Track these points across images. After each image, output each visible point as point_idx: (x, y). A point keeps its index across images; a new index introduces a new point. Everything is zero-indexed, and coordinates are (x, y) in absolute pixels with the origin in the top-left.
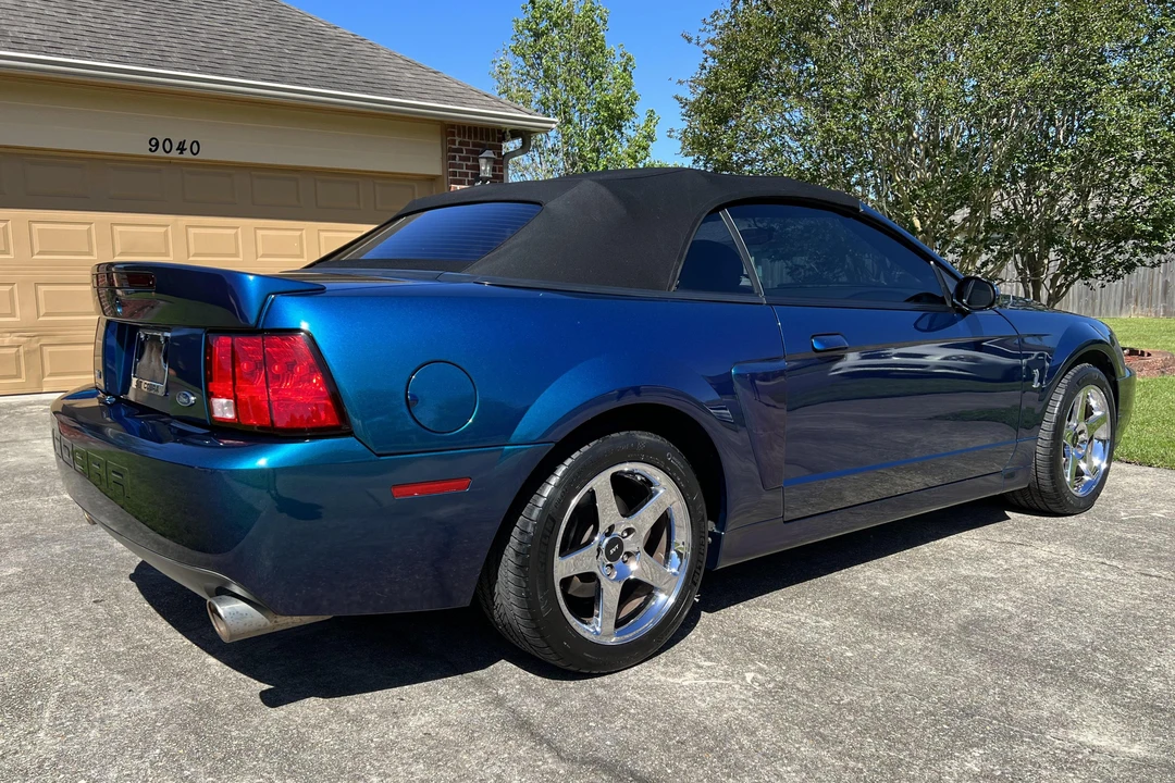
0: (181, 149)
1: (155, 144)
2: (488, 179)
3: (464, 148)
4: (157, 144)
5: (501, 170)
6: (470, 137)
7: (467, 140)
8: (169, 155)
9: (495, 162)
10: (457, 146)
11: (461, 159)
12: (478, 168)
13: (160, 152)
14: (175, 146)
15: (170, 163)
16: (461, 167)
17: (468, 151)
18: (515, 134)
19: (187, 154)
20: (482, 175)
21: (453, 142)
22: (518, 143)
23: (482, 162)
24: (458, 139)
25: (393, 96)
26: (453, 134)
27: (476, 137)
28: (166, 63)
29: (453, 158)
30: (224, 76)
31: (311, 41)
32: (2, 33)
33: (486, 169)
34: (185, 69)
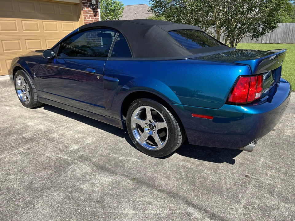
12: (91, 1)
33: (94, 2)
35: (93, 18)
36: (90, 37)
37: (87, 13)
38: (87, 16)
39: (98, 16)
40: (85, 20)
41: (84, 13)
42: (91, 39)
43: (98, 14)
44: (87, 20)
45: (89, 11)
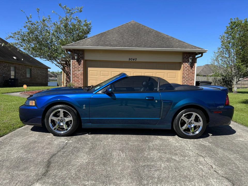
0: (134, 60)
1: (130, 59)
3: (187, 57)
5: (195, 60)
6: (188, 54)
9: (193, 59)
10: (185, 56)
11: (186, 59)
12: (189, 60)
14: (133, 59)
15: (132, 62)
16: (186, 60)
18: (199, 53)
21: (184, 56)
22: (200, 55)
23: (190, 59)
24: (185, 55)
25: (171, 48)
26: (184, 54)
27: (190, 54)
28: (132, 46)
29: (184, 59)
30: (140, 47)
31: (161, 39)
32: (110, 44)
33: (190, 61)
34: (134, 47)
35: (190, 71)
36: (185, 82)
37: (185, 68)
38: (185, 69)
39: (195, 69)
40: (183, 72)
41: (183, 68)
42: (185, 83)
43: (195, 68)
44: (185, 72)
45: (187, 66)
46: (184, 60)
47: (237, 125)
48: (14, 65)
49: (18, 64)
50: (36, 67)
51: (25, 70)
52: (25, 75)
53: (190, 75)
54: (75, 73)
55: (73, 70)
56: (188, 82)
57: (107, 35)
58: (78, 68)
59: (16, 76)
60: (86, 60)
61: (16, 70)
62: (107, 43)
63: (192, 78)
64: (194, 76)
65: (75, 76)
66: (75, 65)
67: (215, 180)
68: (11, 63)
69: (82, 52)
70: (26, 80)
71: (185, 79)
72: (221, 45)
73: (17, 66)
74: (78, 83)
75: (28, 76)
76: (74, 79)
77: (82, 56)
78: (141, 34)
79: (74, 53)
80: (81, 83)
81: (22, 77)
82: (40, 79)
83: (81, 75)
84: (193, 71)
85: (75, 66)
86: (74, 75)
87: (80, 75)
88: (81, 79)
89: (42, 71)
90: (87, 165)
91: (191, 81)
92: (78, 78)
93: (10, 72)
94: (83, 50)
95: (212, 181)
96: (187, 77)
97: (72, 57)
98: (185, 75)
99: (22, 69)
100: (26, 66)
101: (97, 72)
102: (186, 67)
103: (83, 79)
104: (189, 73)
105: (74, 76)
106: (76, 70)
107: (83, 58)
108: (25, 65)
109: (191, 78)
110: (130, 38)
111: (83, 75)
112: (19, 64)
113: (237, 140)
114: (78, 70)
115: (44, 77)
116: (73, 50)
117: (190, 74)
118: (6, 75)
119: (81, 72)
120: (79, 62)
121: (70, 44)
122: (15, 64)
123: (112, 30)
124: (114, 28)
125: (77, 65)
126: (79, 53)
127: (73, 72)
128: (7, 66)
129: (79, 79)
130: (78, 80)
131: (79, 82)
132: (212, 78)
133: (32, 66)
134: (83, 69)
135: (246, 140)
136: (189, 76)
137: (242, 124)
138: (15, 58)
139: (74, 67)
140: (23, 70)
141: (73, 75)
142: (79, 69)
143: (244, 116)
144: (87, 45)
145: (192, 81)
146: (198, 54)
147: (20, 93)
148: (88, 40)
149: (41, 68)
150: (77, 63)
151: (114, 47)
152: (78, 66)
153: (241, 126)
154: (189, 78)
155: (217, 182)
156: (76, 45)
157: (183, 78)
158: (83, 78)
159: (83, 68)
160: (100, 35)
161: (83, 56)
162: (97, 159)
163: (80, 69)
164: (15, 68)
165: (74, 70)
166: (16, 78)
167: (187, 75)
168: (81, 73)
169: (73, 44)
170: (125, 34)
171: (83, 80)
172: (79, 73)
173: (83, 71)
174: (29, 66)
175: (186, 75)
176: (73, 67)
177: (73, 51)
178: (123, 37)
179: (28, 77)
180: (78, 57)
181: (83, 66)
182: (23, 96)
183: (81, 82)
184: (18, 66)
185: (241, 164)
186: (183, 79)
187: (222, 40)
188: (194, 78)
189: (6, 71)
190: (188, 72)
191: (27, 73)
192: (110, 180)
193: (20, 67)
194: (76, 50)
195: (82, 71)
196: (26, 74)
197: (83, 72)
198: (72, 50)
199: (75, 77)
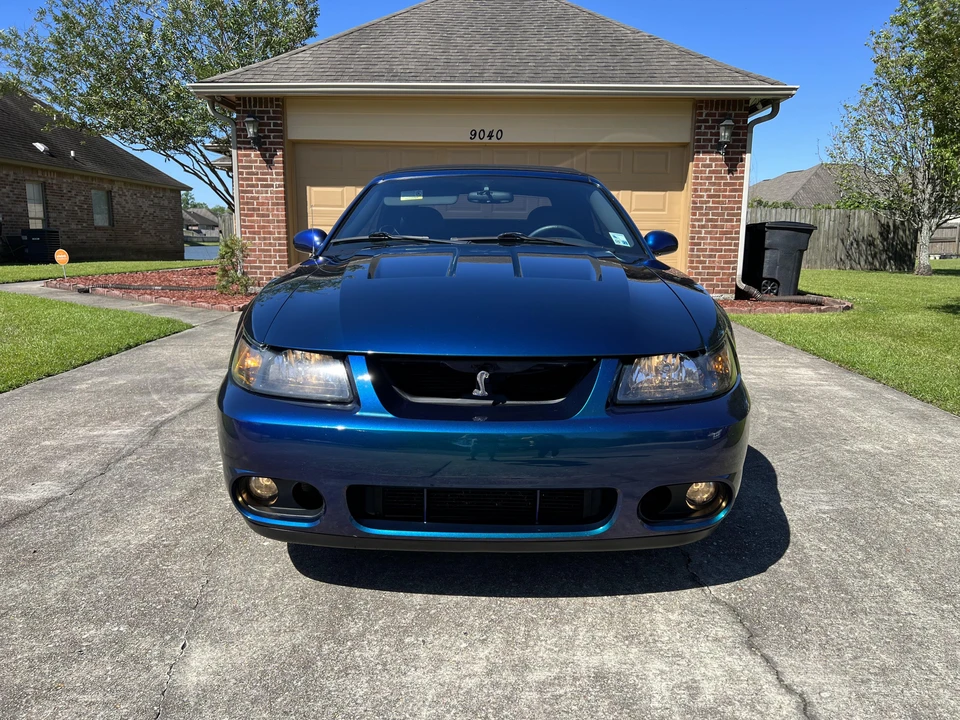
0: (490, 136)
1: (474, 134)
2: (725, 143)
3: (710, 119)
4: (475, 134)
5: (745, 134)
6: (717, 109)
7: (714, 111)
8: (483, 141)
9: (737, 128)
10: (704, 117)
11: (706, 128)
12: (718, 134)
13: (477, 140)
14: (487, 134)
15: (485, 146)
16: (705, 134)
17: (713, 121)
18: (765, 103)
19: (494, 140)
20: (722, 140)
21: (701, 114)
22: (769, 111)
23: (722, 129)
24: (705, 112)
25: (645, 82)
26: (701, 108)
27: (723, 108)
28: (480, 77)
29: (700, 127)
30: (514, 82)
31: (608, 46)
32: (390, 71)
33: (725, 135)
34: (490, 81)
35: (722, 178)
36: (703, 227)
37: (704, 166)
38: (701, 172)
39: (743, 172)
40: (694, 184)
41: (697, 166)
42: (703, 231)
43: (743, 166)
44: (701, 184)
45: (711, 159)
46: (698, 134)
47: (875, 392)
48: (40, 174)
49: (54, 172)
50: (131, 184)
51: (87, 198)
52: (85, 217)
53: (724, 196)
54: (250, 195)
55: (242, 186)
56: (715, 227)
57: (383, 34)
58: (262, 174)
59: (51, 220)
60: (295, 143)
61: (49, 198)
62: (380, 67)
63: (733, 209)
64: (740, 202)
65: (254, 209)
66: (250, 162)
67: (674, 617)
68: (25, 168)
69: (277, 106)
70: (93, 235)
71: (701, 214)
72: (876, 73)
73: (50, 181)
74: (265, 239)
75: (101, 220)
76: (249, 221)
77: (275, 125)
78: (528, 26)
79: (244, 112)
80: (280, 239)
81: (73, 226)
82: (153, 232)
83: (278, 204)
84: (738, 178)
85: (251, 167)
86: (247, 203)
87: (273, 204)
88: (278, 221)
89: (156, 200)
90: (138, 558)
91: (727, 221)
92: (263, 216)
93: (23, 204)
94: (277, 99)
95: (658, 617)
96: (711, 205)
97: (238, 130)
98: (702, 196)
99: (74, 193)
100: (90, 181)
101: (342, 192)
102: (708, 162)
103: (287, 221)
104: (720, 190)
105: (249, 209)
106: (253, 186)
107: (280, 131)
108: (87, 177)
109: (726, 208)
110: (477, 47)
111: (286, 204)
112: (60, 174)
113: (848, 451)
114: (262, 186)
115: (166, 226)
116: (239, 98)
117: (725, 191)
118: (7, 218)
119: (277, 192)
120: (267, 150)
121: (224, 75)
122: (43, 171)
123: (406, 15)
124: (415, 6)
125: (256, 162)
126: (260, 112)
127: (243, 192)
128: (11, 178)
129: (268, 222)
130: (264, 227)
131: (270, 233)
132: (833, 215)
133: (112, 182)
134: (285, 180)
135: (890, 449)
136: (718, 203)
137: (899, 388)
138: (40, 147)
139: (248, 173)
140: (79, 198)
141: (244, 204)
142: (266, 180)
143: (919, 355)
144: (292, 77)
145: (732, 221)
146: (760, 106)
147: (42, 283)
148: (300, 55)
149: (150, 187)
150: (256, 156)
151: (407, 81)
152: (260, 168)
153: (891, 395)
154: (717, 208)
155: (679, 624)
156: (251, 76)
157: (694, 208)
158: (286, 216)
159: (284, 174)
160: (355, 34)
161: (281, 125)
162: (198, 531)
163: (272, 180)
164: (44, 187)
165: (248, 186)
166: (52, 228)
167: (709, 196)
168: (277, 198)
169: (239, 76)
170: (456, 29)
171: (287, 227)
172: (269, 195)
173: (285, 186)
174: (101, 180)
175: (705, 199)
176: (242, 173)
177: (239, 105)
178: (448, 40)
179: (100, 224)
180: (259, 131)
181: (284, 168)
182: (51, 293)
183: (279, 233)
184: (54, 182)
185: (823, 548)
186: (694, 214)
187: (879, 52)
188: (740, 208)
189: (7, 200)
190: (714, 184)
191: (96, 209)
192: (201, 619)
193: (64, 185)
194: (250, 98)
195: (280, 186)
196: (90, 211)
197: (285, 192)
198: (234, 100)
199: (252, 215)
